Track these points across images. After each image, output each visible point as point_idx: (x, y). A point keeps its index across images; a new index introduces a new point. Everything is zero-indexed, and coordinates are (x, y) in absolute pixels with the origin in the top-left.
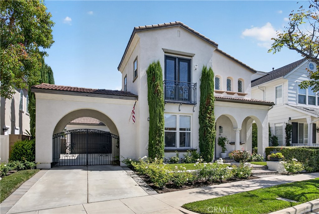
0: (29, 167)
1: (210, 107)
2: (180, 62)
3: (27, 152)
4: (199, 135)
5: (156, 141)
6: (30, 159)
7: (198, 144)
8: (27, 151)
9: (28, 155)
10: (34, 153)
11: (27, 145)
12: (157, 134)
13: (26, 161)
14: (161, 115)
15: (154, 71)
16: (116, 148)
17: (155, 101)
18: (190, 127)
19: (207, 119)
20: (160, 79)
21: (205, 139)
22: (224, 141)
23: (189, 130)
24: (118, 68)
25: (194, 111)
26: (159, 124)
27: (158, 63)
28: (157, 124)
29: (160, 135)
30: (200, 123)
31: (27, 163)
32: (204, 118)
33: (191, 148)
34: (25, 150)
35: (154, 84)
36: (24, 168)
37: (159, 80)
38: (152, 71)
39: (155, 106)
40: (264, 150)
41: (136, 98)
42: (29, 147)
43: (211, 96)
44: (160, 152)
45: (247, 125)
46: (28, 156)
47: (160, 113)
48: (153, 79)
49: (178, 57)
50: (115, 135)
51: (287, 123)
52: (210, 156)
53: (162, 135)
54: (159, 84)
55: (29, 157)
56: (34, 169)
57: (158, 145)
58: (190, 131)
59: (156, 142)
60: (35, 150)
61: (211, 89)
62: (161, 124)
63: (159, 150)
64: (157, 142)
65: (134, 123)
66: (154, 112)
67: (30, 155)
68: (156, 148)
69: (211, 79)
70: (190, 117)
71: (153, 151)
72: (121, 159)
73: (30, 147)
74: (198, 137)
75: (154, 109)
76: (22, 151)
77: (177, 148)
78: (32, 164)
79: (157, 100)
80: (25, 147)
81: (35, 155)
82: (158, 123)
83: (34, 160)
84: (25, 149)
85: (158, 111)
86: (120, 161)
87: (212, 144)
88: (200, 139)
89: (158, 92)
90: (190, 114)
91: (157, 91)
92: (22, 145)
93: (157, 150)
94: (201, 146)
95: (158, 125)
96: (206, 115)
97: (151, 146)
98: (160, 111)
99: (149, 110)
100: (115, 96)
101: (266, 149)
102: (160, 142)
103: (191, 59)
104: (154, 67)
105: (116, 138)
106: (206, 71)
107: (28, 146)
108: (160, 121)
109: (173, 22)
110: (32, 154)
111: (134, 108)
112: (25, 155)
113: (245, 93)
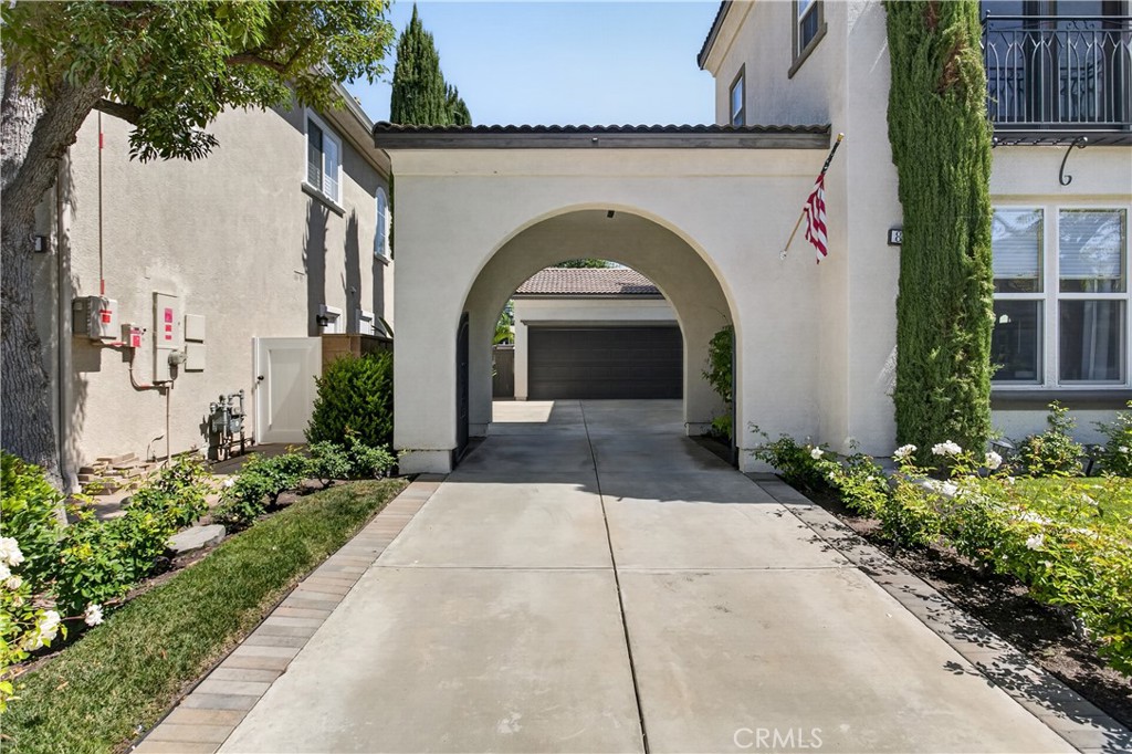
0: (367, 467)
3: (368, 403)
5: (954, 349)
6: (377, 432)
8: (363, 397)
9: (370, 414)
10: (390, 407)
11: (369, 373)
12: (955, 311)
13: (357, 445)
17: (943, 128)
18: (1125, 274)
24: (700, 56)
26: (971, 253)
28: (959, 255)
29: (970, 318)
31: (358, 453)
34: (360, 396)
35: (935, 41)
36: (350, 472)
37: (964, 16)
39: (945, 158)
41: (822, 137)
42: (373, 384)
44: (972, 408)
46: (371, 420)
47: (974, 193)
48: (928, 11)
53: (982, 313)
54: (965, 37)
55: (374, 424)
56: (392, 476)
57: (962, 370)
58: (1117, 290)
59: (953, 358)
60: (391, 397)
63: (967, 400)
64: (959, 357)
65: (820, 255)
66: (935, 191)
67: (377, 414)
68: (953, 389)
72: (745, 438)
73: (376, 379)
75: (936, 178)
76: (350, 398)
77: (1045, 387)
78: (377, 455)
79: (955, 122)
80: (359, 383)
81: (392, 417)
82: (963, 248)
83: (390, 437)
84: (359, 389)
85: (963, 183)
86: (737, 449)
89: (961, 79)
90: (1123, 198)
91: (957, 73)
92: (349, 375)
93: (954, 401)
95: (966, 259)
100: (720, 135)
102: (972, 353)
107: (369, 378)
108: (973, 240)
110: (382, 409)
111: (820, 179)
112: (359, 415)
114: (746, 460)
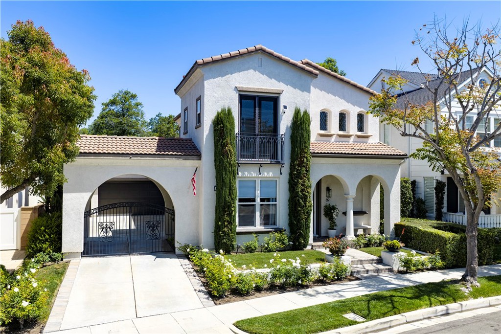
1: (304, 169)
2: (262, 102)
4: (289, 208)
5: (225, 221)
7: (287, 222)
12: (225, 212)
13: (52, 252)
14: (232, 184)
15: (223, 124)
16: (170, 221)
17: (223, 165)
18: (276, 197)
19: (300, 185)
20: (230, 135)
21: (296, 215)
22: (332, 211)
23: (274, 200)
24: (175, 90)
25: (281, 174)
26: (229, 198)
27: (229, 110)
28: (226, 198)
29: (229, 213)
30: (290, 190)
31: (52, 255)
32: (294, 184)
33: (277, 227)
35: (222, 142)
37: (229, 137)
38: (220, 123)
39: (224, 173)
40: (392, 227)
41: (199, 157)
43: (306, 153)
44: (229, 236)
45: (372, 184)
47: (230, 183)
48: (221, 133)
49: (258, 96)
50: (169, 209)
51: (437, 180)
52: (304, 240)
53: (232, 212)
54: (229, 142)
57: (227, 227)
58: (276, 201)
59: (224, 224)
61: (305, 142)
62: (231, 198)
63: (228, 235)
64: (226, 223)
66: (222, 181)
68: (224, 232)
69: (306, 127)
70: (276, 182)
71: (220, 236)
72: (177, 245)
74: (287, 211)
75: (221, 177)
77: (256, 228)
79: (226, 164)
82: (227, 196)
85: (228, 179)
86: (175, 247)
87: (306, 222)
88: (289, 215)
89: (228, 153)
90: (276, 177)
91: (227, 151)
93: (225, 235)
94: (291, 224)
96: (298, 181)
97: (218, 229)
98: (230, 180)
99: (216, 177)
101: (396, 225)
102: (230, 222)
103: (278, 97)
104: (223, 118)
105: (170, 213)
106: (299, 117)
108: (230, 195)
109: (252, 48)
110: (57, 240)
111: (194, 175)
113: (369, 134)
114: (177, 251)
